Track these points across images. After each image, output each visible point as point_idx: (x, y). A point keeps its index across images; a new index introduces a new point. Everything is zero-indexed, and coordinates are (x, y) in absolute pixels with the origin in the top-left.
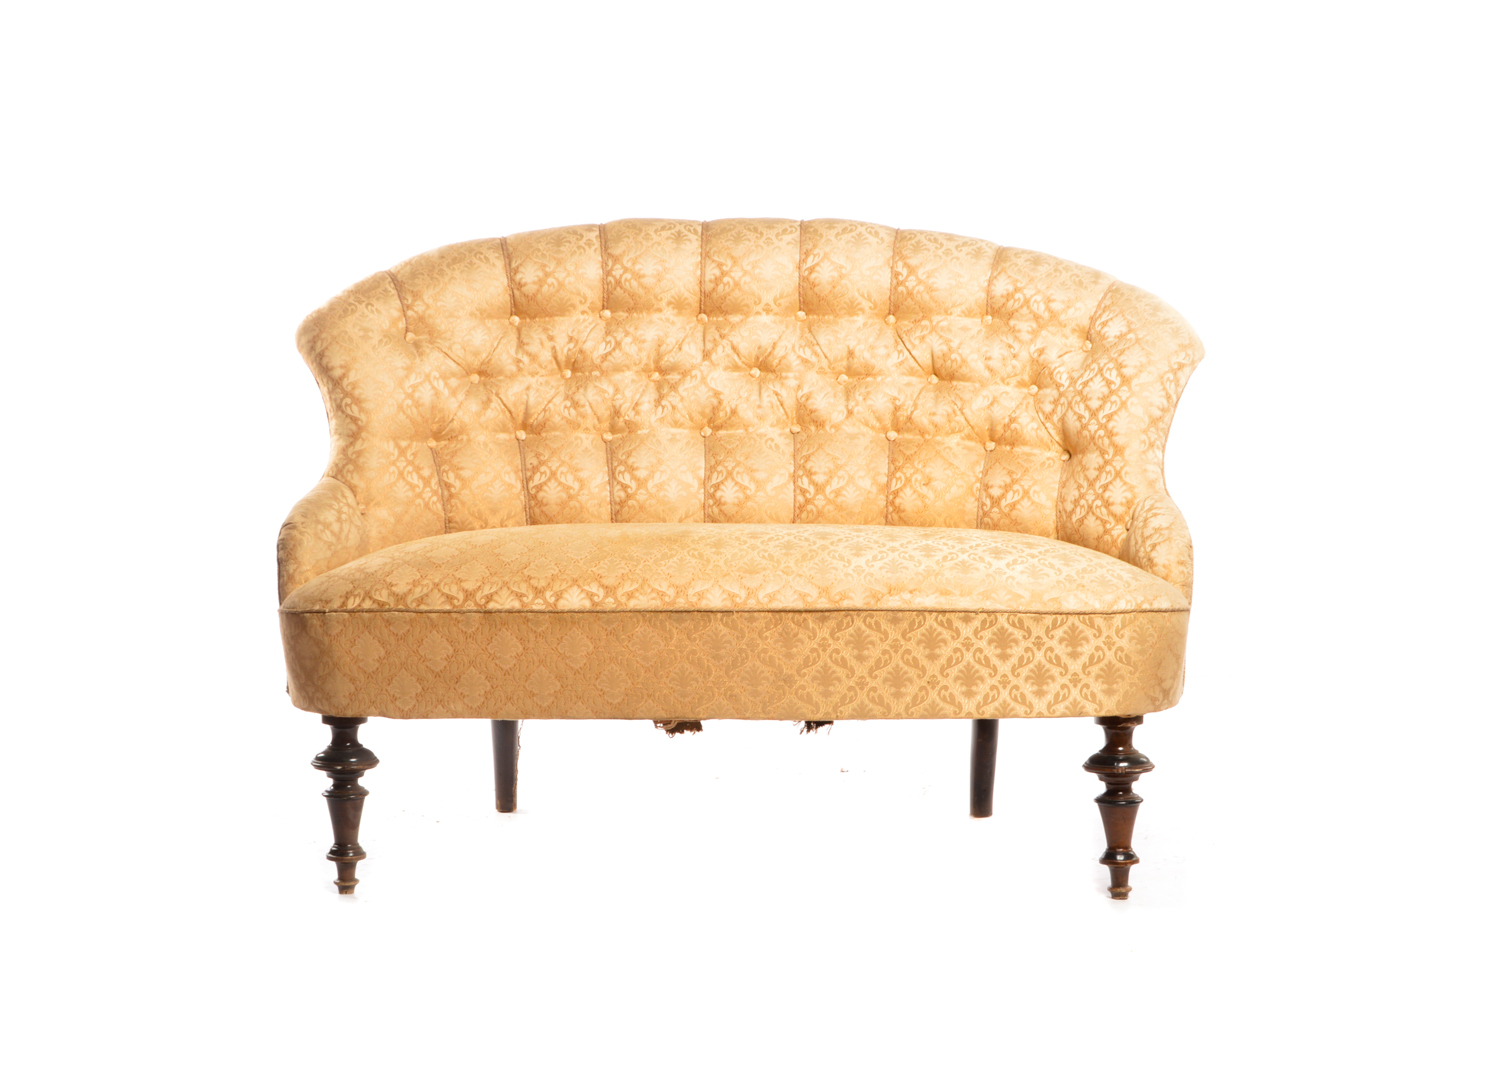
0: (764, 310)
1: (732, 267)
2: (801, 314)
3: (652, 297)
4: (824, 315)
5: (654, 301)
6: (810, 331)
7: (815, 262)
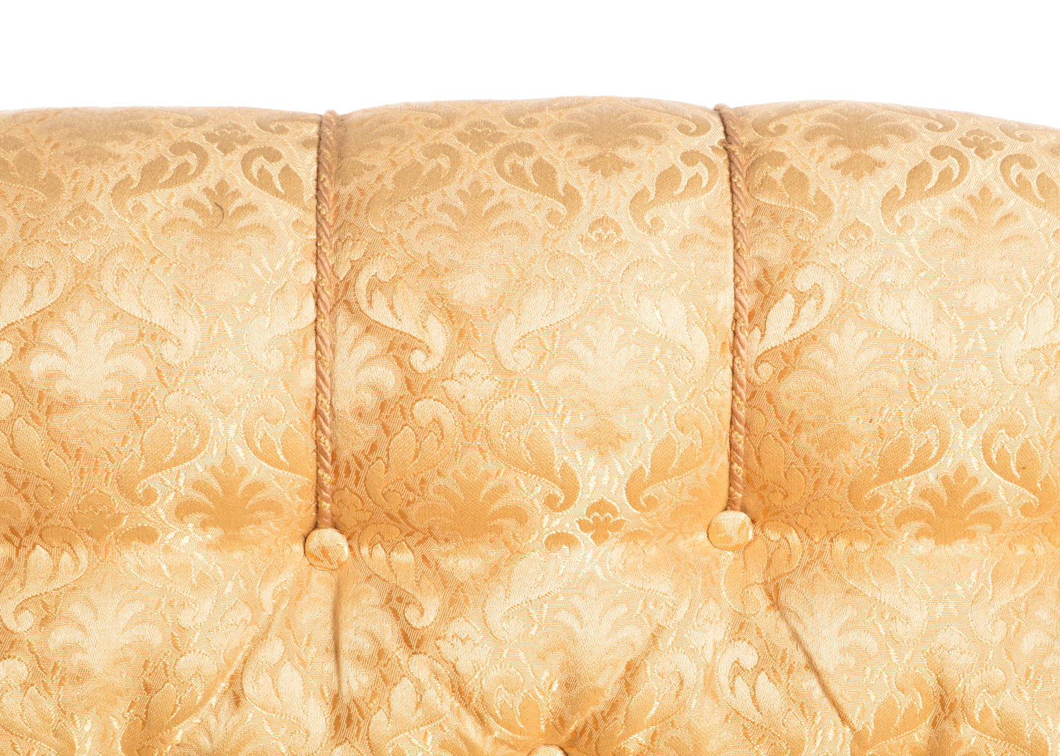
0: (584, 526)
1: (453, 354)
2: (735, 520)
3: (110, 490)
4: (832, 536)
5: (120, 504)
6: (775, 603)
7: (803, 326)
